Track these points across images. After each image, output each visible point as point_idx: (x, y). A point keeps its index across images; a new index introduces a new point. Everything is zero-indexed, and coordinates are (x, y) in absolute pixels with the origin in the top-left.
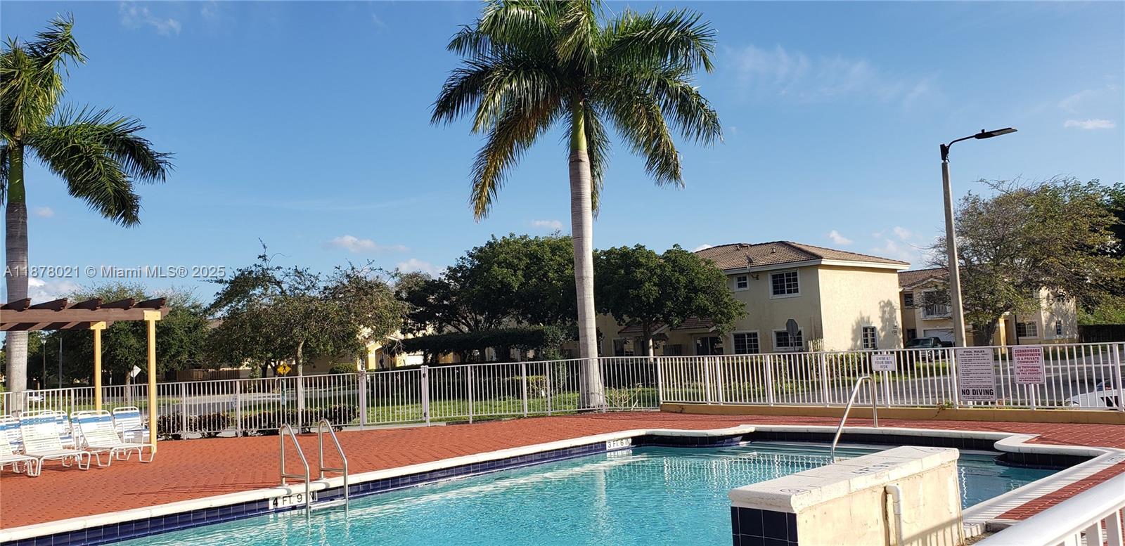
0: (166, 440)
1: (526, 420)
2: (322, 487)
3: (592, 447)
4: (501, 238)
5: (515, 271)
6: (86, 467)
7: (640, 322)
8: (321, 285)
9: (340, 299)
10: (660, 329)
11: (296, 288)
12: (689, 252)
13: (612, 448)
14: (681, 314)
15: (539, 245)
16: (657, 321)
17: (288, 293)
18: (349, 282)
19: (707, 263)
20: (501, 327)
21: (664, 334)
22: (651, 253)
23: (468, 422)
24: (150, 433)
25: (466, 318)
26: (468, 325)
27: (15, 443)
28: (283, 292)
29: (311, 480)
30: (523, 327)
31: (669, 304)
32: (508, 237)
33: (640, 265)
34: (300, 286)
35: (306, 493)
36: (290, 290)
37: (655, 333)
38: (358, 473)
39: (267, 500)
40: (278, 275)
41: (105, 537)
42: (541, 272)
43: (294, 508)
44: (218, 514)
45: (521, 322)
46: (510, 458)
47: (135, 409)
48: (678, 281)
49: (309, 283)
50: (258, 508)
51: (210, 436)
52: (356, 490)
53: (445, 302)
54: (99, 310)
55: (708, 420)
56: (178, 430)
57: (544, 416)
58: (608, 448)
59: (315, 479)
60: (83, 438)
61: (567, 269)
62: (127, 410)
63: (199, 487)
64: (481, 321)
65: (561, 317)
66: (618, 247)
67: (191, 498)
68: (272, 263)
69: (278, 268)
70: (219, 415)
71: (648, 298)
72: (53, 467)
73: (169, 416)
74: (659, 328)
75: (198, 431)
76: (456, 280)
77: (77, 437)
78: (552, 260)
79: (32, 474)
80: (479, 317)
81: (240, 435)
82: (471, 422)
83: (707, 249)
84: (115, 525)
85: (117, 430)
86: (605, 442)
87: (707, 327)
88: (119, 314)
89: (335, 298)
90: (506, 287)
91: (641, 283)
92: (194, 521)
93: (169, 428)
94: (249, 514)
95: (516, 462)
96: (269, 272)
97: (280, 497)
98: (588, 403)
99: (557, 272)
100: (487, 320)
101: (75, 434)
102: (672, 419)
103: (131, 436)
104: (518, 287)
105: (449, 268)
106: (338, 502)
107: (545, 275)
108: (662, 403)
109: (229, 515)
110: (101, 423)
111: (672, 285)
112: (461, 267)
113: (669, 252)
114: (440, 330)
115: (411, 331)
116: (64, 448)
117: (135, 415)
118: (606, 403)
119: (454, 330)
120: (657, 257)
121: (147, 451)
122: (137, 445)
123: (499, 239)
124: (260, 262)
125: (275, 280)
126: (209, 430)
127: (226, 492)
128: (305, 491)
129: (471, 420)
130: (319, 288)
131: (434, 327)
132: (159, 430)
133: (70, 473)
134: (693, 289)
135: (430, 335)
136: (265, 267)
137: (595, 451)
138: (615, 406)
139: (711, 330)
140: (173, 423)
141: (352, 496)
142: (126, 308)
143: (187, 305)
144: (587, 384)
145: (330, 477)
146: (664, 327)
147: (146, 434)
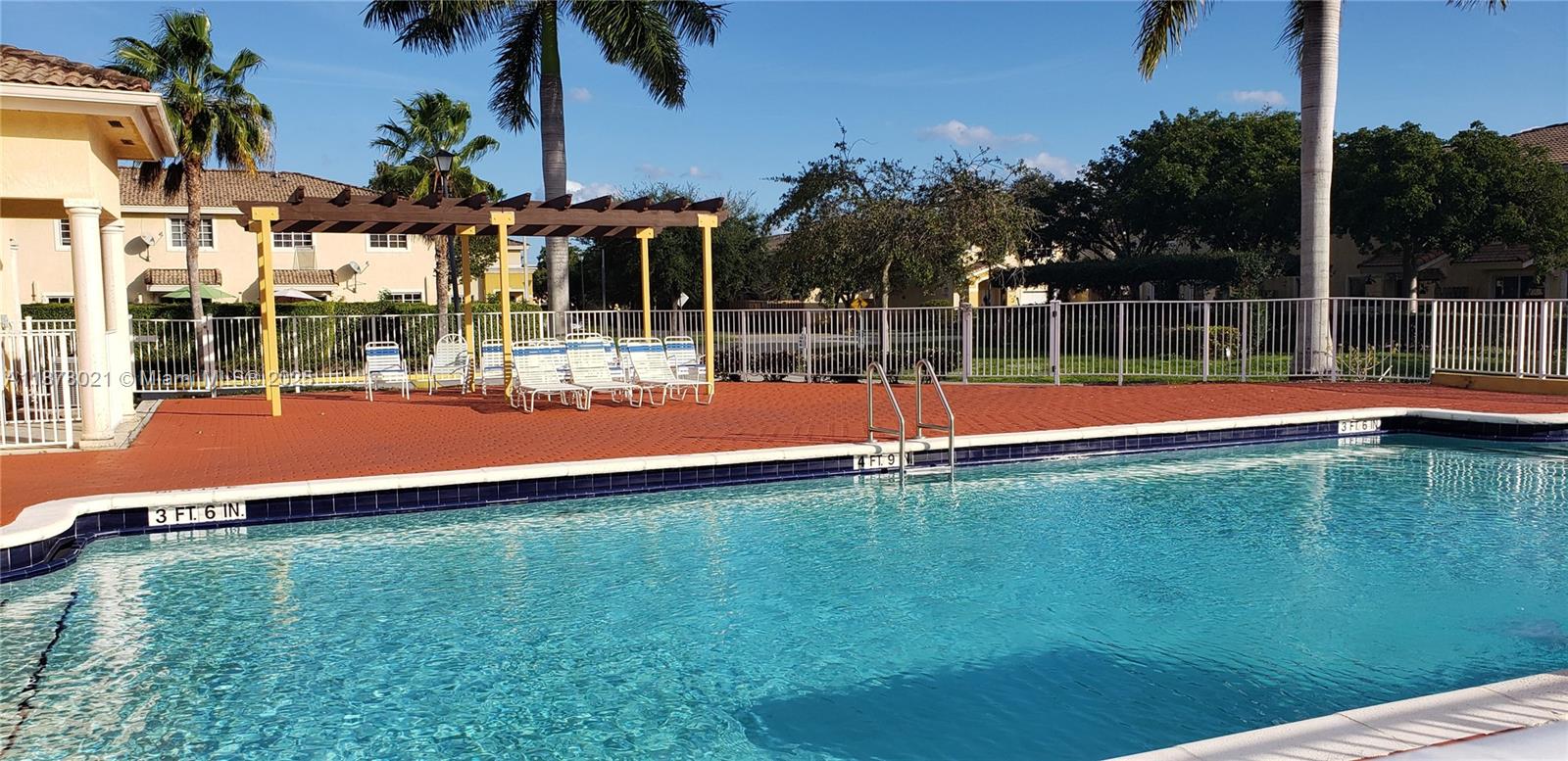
0: (723, 380)
1: (1206, 386)
2: (920, 447)
3: (1315, 428)
4: (1175, 117)
5: (1195, 167)
6: (638, 404)
7: (1398, 250)
8: (916, 184)
9: (940, 205)
10: (1433, 262)
11: (884, 189)
12: (1501, 135)
13: (1347, 431)
14: (1475, 236)
15: (1235, 127)
16: (1427, 250)
17: (873, 195)
18: (955, 179)
19: (1533, 152)
20: (1167, 253)
21: (1438, 269)
22: (1428, 136)
23: (1116, 383)
24: (707, 370)
25: (1113, 238)
26: (1115, 248)
27: (561, 371)
28: (866, 193)
29: (906, 438)
30: (1202, 253)
31: (1453, 219)
32: (1186, 114)
33: (1406, 157)
34: (888, 186)
35: (901, 453)
36: (875, 192)
37: (1422, 268)
38: (966, 434)
39: (851, 458)
40: (861, 171)
41: (666, 483)
42: (1236, 169)
43: (884, 471)
44: (793, 469)
45: (1198, 247)
46: (1185, 433)
47: (688, 339)
48: (1473, 181)
49: (900, 181)
50: (838, 467)
51: (774, 379)
52: (963, 456)
53: (1083, 215)
54: (647, 212)
55: (1517, 400)
56: (737, 369)
57: (1233, 382)
58: (1340, 432)
59: (912, 437)
60: (633, 370)
61: (1280, 163)
62: (678, 339)
63: (768, 435)
64: (1134, 244)
65: (1264, 240)
66: (1371, 128)
67: (760, 447)
68: (852, 155)
69: (861, 160)
70: (785, 353)
71: (1415, 211)
72: (601, 400)
73: (727, 352)
74: (1431, 260)
75: (761, 372)
76: (1102, 181)
77: (627, 369)
78: (1256, 150)
79: (582, 408)
80: (1133, 239)
81: (810, 381)
82: (1120, 383)
83: (1533, 130)
84: (677, 470)
85: (669, 364)
86: (1337, 422)
87: (1519, 259)
88: (669, 218)
89: (933, 203)
90: (1178, 191)
91: (1406, 185)
92: (765, 475)
93: (727, 366)
94: (829, 473)
95: (1194, 439)
96: (848, 165)
97: (866, 456)
98: (1308, 366)
99: (1262, 168)
100: (1144, 242)
101: (623, 365)
102: (1450, 396)
103: (684, 371)
104: (1198, 192)
105: (1092, 164)
106: (941, 469)
107: (1243, 173)
108: (1433, 372)
109: (806, 472)
110: (650, 353)
111: (1463, 189)
112: (1109, 162)
113: (1462, 134)
114: (1073, 255)
115: (1030, 256)
116: (614, 380)
117: (688, 346)
118: (1337, 368)
119: (1092, 255)
120: (1439, 142)
121: (704, 390)
122: (693, 383)
123: (1172, 118)
124: (837, 152)
125: (857, 177)
126: (774, 371)
127: (801, 444)
128: (898, 451)
129: (1121, 380)
130: (913, 189)
131: (1064, 252)
132: (715, 368)
133: (622, 409)
134: (1500, 195)
135: (1058, 262)
136: (844, 159)
137: (1320, 433)
138: (1352, 373)
139: (1526, 265)
140: (732, 361)
141: (959, 463)
142: (678, 210)
143: (742, 216)
144: (1309, 339)
145: (930, 437)
146: (1438, 259)
147: (701, 371)
